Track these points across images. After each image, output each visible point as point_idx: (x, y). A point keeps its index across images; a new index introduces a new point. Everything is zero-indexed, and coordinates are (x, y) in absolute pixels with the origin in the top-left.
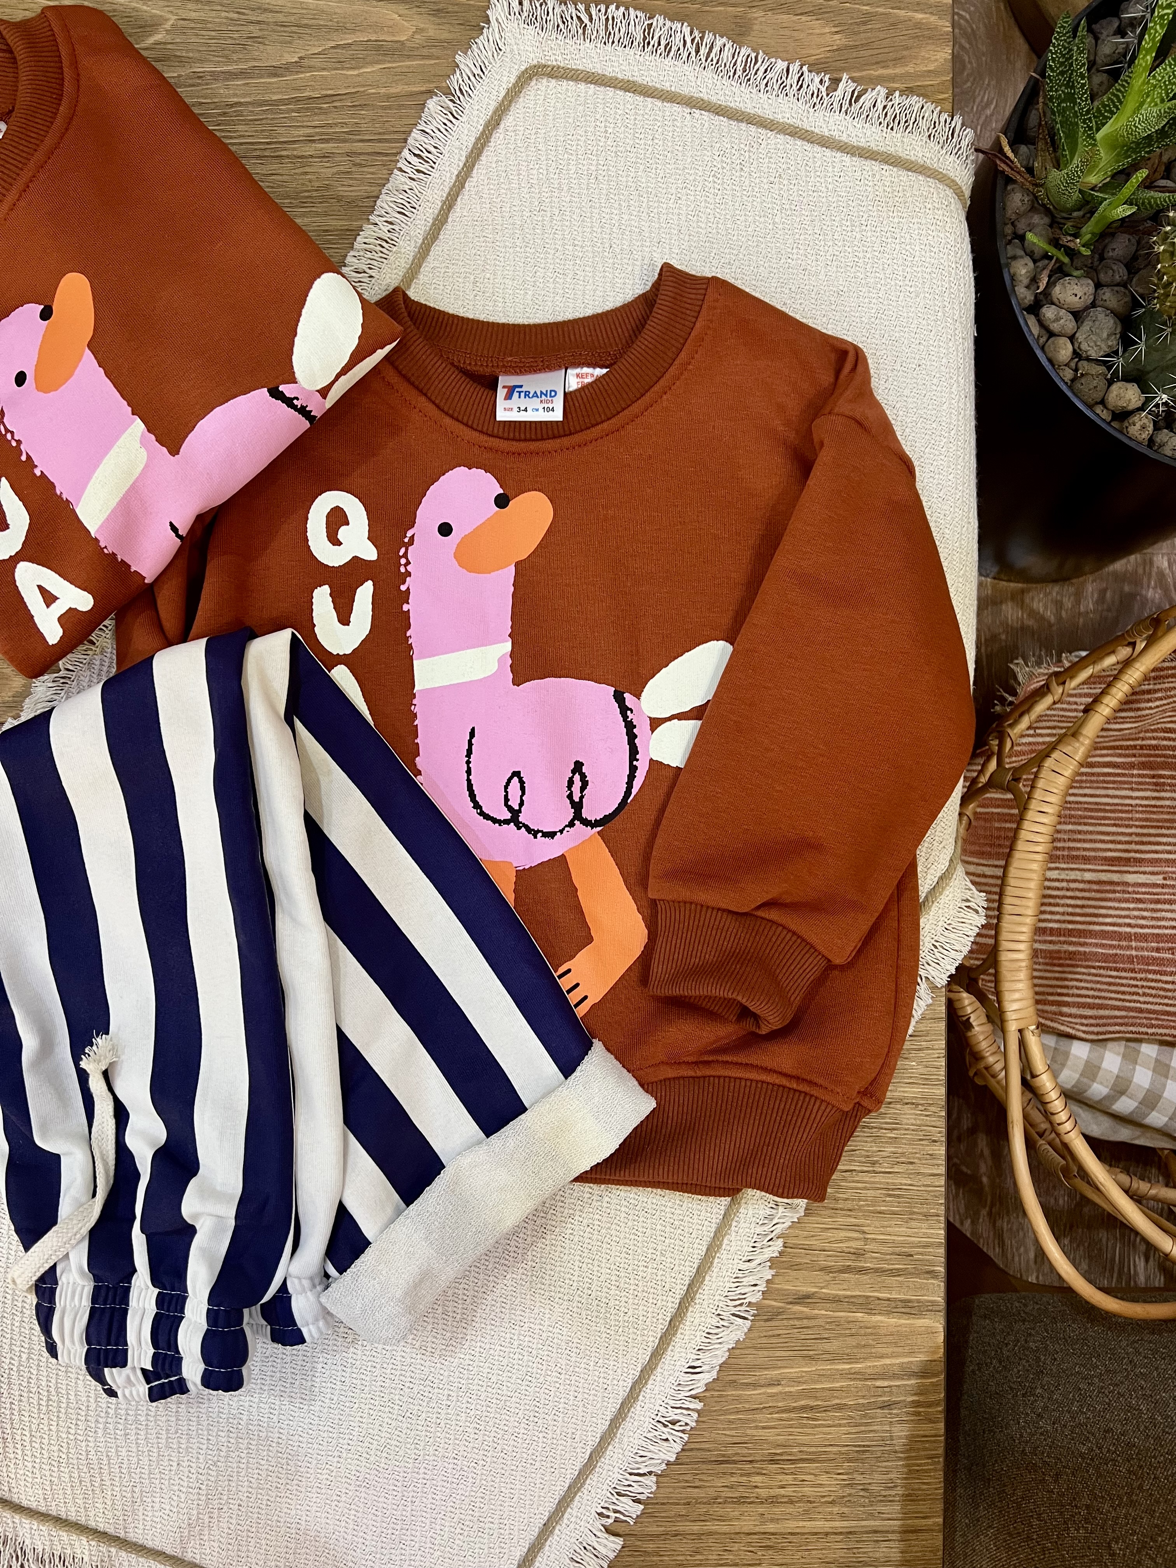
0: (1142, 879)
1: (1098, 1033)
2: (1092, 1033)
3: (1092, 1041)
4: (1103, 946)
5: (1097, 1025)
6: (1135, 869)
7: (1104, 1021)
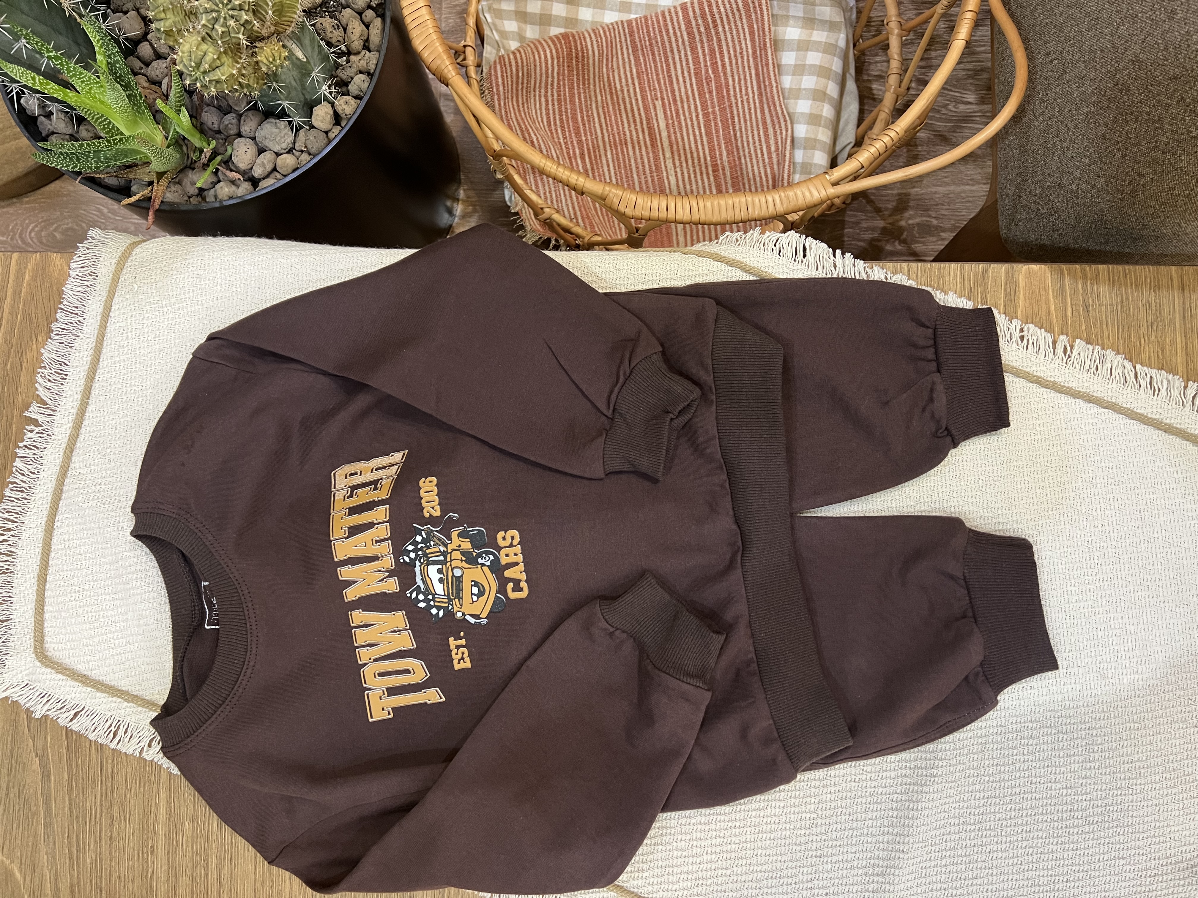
0: (661, 115)
1: (785, 121)
2: (786, 125)
3: (792, 123)
4: (717, 132)
5: (779, 123)
6: (655, 121)
7: (775, 118)
